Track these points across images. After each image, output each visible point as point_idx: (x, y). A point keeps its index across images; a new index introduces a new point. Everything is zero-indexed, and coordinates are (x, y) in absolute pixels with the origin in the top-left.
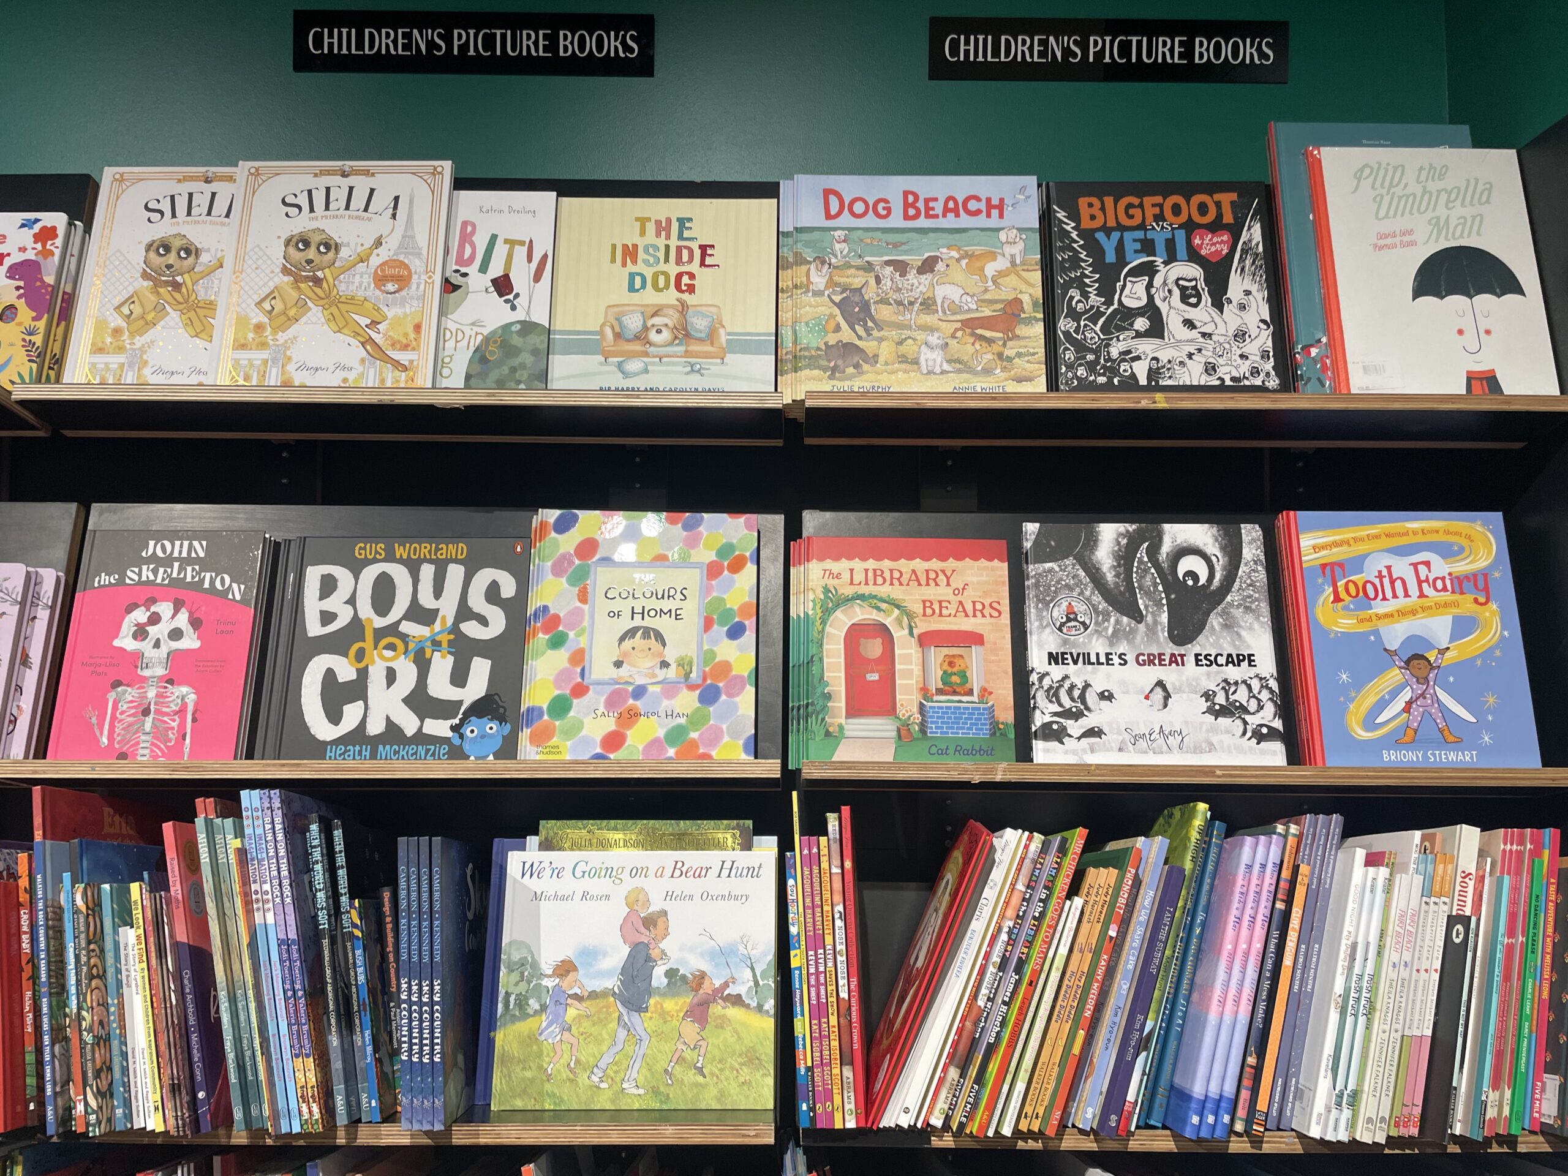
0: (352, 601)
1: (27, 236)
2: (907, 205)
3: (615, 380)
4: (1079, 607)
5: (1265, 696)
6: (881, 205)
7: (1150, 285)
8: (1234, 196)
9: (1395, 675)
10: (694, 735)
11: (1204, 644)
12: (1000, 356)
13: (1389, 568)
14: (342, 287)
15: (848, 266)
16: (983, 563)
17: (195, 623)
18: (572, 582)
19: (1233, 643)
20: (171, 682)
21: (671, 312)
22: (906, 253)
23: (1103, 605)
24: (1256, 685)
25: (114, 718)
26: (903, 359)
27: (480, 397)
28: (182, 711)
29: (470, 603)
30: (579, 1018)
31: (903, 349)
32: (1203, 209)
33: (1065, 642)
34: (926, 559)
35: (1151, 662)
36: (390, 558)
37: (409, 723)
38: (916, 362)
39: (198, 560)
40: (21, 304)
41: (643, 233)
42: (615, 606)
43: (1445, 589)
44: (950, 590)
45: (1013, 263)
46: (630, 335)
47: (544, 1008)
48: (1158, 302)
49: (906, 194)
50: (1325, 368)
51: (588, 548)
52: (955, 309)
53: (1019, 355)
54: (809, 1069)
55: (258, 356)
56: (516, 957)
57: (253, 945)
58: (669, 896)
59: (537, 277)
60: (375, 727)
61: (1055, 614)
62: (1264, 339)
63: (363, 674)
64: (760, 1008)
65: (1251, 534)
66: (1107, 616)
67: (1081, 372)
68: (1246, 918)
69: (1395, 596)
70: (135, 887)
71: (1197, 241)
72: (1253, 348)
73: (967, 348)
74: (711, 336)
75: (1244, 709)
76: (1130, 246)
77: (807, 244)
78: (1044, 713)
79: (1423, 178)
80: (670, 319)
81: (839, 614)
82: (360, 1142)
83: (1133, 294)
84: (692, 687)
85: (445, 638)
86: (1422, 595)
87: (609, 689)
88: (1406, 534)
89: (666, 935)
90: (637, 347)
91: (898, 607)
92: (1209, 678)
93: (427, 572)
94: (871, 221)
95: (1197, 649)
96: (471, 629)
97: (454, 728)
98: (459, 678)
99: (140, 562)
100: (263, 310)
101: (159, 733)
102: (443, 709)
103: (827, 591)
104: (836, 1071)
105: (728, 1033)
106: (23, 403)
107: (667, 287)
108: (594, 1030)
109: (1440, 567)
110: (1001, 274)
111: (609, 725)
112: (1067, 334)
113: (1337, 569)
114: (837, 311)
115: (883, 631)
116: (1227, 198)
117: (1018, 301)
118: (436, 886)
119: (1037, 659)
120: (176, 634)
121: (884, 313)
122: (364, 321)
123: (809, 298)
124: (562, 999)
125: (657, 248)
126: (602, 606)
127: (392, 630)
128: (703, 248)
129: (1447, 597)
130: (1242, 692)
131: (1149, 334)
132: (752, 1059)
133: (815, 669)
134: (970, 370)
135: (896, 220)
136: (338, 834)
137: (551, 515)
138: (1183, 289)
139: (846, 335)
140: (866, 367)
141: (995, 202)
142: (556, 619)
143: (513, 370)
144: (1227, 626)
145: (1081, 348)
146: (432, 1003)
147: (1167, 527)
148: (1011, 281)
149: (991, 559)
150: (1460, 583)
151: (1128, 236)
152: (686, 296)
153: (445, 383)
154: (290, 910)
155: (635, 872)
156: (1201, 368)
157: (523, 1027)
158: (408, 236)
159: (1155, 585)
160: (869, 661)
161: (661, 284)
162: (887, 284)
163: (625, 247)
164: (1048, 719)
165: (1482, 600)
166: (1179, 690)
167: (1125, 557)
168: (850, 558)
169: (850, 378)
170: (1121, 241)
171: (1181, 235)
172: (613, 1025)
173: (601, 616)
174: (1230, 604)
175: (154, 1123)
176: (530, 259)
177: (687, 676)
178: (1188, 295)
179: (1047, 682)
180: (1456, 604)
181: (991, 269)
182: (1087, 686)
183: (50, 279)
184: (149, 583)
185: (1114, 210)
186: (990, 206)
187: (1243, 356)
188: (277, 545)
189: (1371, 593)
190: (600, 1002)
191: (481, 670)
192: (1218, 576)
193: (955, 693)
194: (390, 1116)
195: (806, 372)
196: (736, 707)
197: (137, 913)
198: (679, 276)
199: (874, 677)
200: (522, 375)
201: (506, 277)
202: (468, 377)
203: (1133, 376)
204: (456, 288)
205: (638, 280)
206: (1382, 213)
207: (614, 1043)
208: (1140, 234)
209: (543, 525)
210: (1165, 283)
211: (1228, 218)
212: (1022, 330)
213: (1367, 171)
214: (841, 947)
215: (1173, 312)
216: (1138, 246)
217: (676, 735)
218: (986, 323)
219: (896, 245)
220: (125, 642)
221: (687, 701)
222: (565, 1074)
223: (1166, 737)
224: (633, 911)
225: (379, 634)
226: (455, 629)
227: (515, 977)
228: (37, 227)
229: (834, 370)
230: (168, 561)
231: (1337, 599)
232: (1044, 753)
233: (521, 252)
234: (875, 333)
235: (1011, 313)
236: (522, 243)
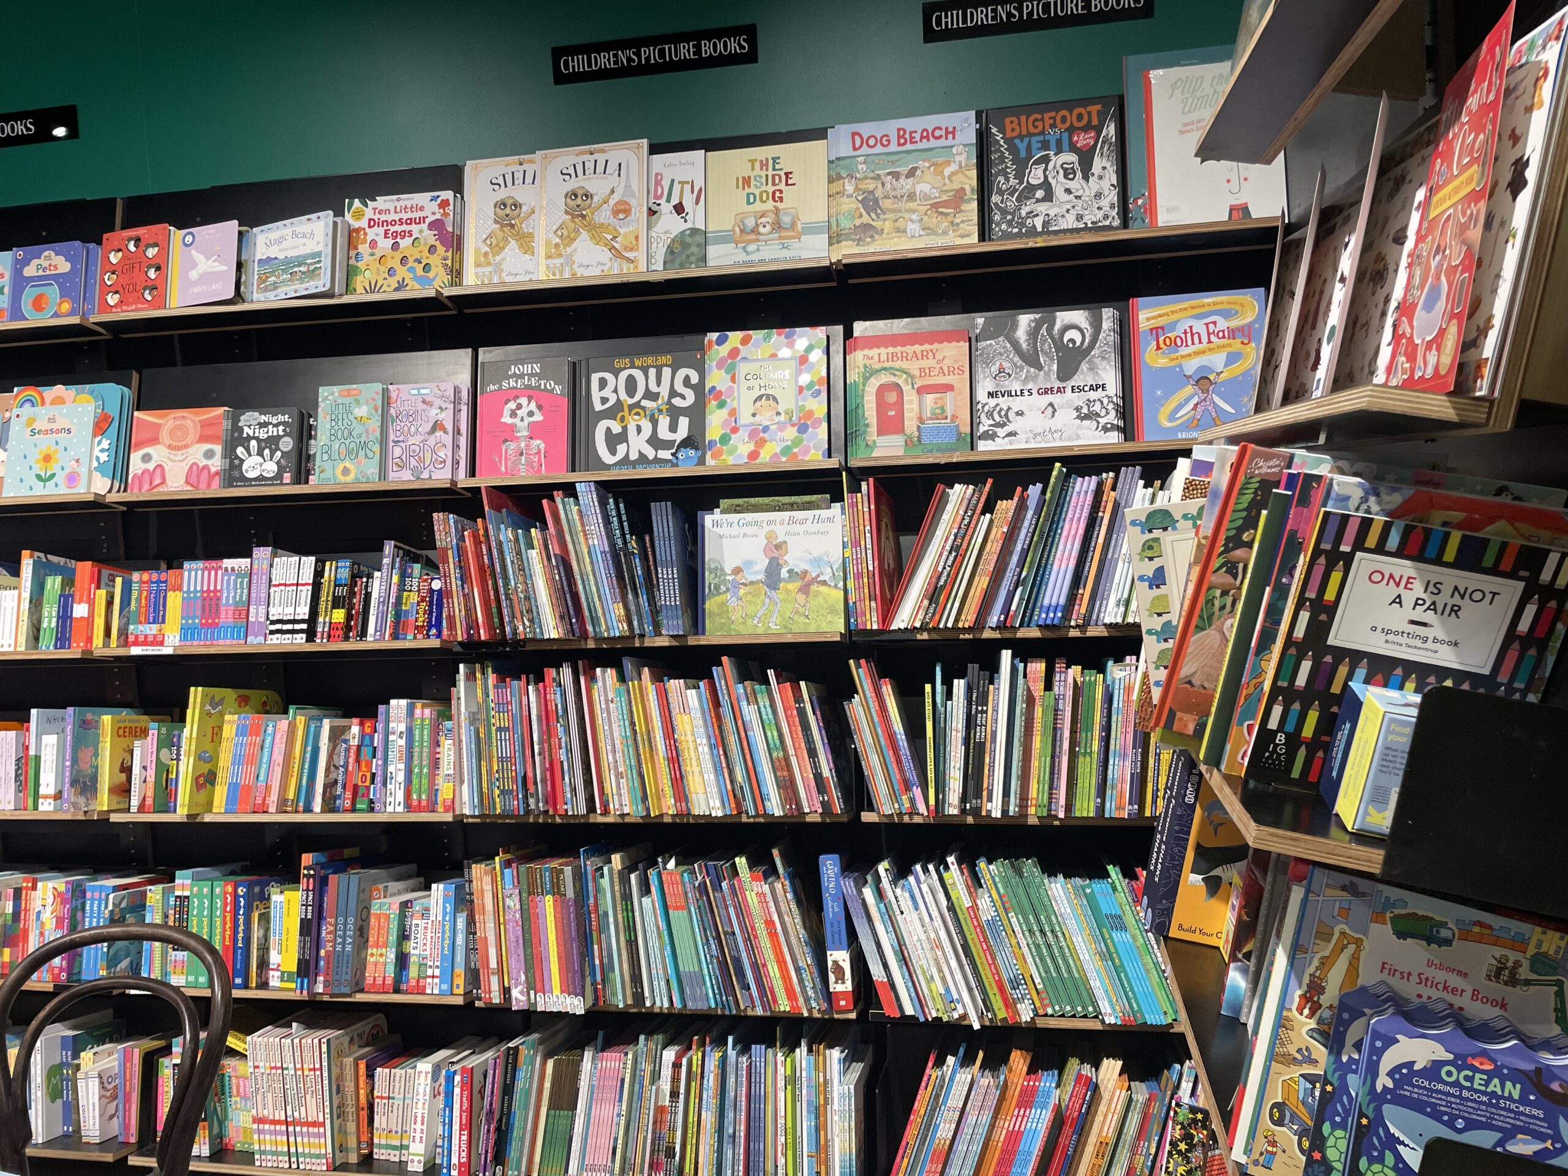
0: (615, 391)
1: (434, 206)
2: (899, 137)
3: (742, 257)
4: (1006, 365)
5: (1111, 406)
6: (885, 139)
7: (1046, 169)
8: (1099, 107)
9: (1189, 389)
10: (795, 450)
11: (1078, 380)
12: (952, 223)
13: (1191, 327)
14: (596, 219)
15: (866, 178)
16: (954, 343)
17: (540, 407)
18: (727, 372)
19: (1094, 379)
20: (531, 438)
21: (770, 214)
22: (899, 166)
23: (1020, 363)
24: (1105, 401)
25: (506, 458)
26: (898, 230)
27: (672, 275)
28: (539, 453)
29: (676, 388)
30: (745, 594)
31: (897, 224)
32: (1080, 117)
33: (997, 385)
34: (922, 344)
35: (1046, 393)
36: (633, 366)
37: (650, 453)
38: (905, 231)
39: (536, 374)
40: (438, 244)
41: (753, 169)
42: (750, 384)
43: (1224, 337)
44: (935, 361)
45: (960, 166)
46: (749, 230)
47: (728, 590)
48: (1050, 179)
49: (899, 130)
50: (1145, 212)
51: (734, 353)
52: (927, 197)
53: (963, 221)
54: (855, 603)
55: (558, 261)
56: (713, 566)
57: (589, 553)
58: (788, 534)
59: (697, 202)
60: (634, 456)
61: (993, 369)
62: (1113, 196)
63: (625, 428)
64: (836, 586)
65: (1108, 315)
66: (1022, 368)
67: (1004, 227)
68: (1076, 518)
69: (1193, 343)
70: (533, 530)
71: (1075, 138)
72: (1105, 203)
73: (933, 220)
74: (793, 225)
75: (1098, 415)
76: (1035, 145)
77: (843, 167)
78: (985, 425)
79: (1215, 83)
80: (769, 219)
81: (872, 379)
82: (646, 645)
83: (1036, 176)
84: (793, 425)
85: (664, 408)
86: (1210, 342)
87: (750, 428)
88: (1203, 306)
89: (787, 552)
90: (753, 237)
91: (905, 373)
92: (1079, 399)
93: (652, 372)
94: (879, 149)
95: (1073, 383)
96: (677, 402)
97: (672, 454)
98: (673, 428)
99: (508, 377)
100: (557, 236)
101: (529, 464)
102: (666, 445)
103: (865, 367)
104: (867, 603)
105: (820, 599)
106: (449, 298)
107: (768, 198)
108: (754, 599)
109: (1222, 324)
110: (953, 174)
111: (751, 447)
112: (996, 204)
113: (1160, 331)
114: (860, 206)
115: (898, 387)
116: (1095, 109)
117: (963, 189)
118: (671, 525)
119: (981, 396)
120: (531, 414)
121: (886, 204)
122: (609, 237)
123: (845, 200)
124: (736, 585)
125: (761, 177)
126: (744, 384)
127: (637, 405)
128: (787, 174)
129: (1225, 341)
130: (1098, 404)
131: (1044, 200)
132: (832, 610)
133: (860, 411)
134: (934, 233)
135: (893, 147)
136: (622, 506)
137: (714, 336)
138: (1065, 170)
139: (866, 219)
140: (877, 237)
141: (950, 129)
142: (720, 393)
143: (688, 256)
144: (1090, 369)
145: (1004, 212)
146: (673, 578)
147: (1058, 314)
148: (959, 177)
149: (958, 341)
150: (1233, 333)
151: (1034, 139)
152: (778, 204)
153: (653, 268)
154: (605, 538)
155: (769, 523)
156: (1074, 217)
157: (719, 599)
158: (628, 187)
159: (1050, 348)
160: (890, 404)
161: (764, 198)
162: (888, 186)
163: (744, 178)
164: (986, 428)
165: (1246, 341)
166: (1061, 407)
167: (1033, 334)
168: (879, 347)
169: (868, 244)
170: (1029, 143)
171: (1065, 136)
172: (763, 597)
173: (743, 389)
174: (1094, 356)
175: (554, 635)
176: (692, 192)
177: (791, 419)
178: (1068, 173)
179: (986, 408)
180: (1230, 346)
181: (947, 171)
182: (1009, 408)
183: (450, 229)
184: (515, 388)
185: (1026, 123)
186: (947, 133)
187: (1099, 208)
188: (574, 364)
189: (1179, 342)
190: (756, 586)
191: (684, 423)
192: (1087, 341)
193: (937, 419)
194: (658, 633)
195: (844, 243)
196: (816, 434)
197: (535, 542)
198: (774, 193)
199: (892, 413)
200: (693, 259)
201: (681, 203)
202: (665, 263)
203: (1034, 226)
204: (655, 212)
205: (752, 197)
206: (1187, 109)
207: (764, 605)
208: (1041, 138)
209: (710, 342)
210: (1055, 167)
211: (1095, 122)
212: (964, 207)
213: (1179, 83)
214: (869, 546)
215: (1059, 184)
216: (1039, 145)
217: (786, 450)
218: (944, 204)
219: (893, 162)
220: (506, 419)
221: (791, 433)
222: (741, 620)
223: (1052, 434)
224: (769, 542)
225: (631, 407)
226: (669, 402)
227: (713, 575)
228: (439, 200)
229: (859, 240)
230: (522, 376)
231: (1158, 348)
232: (983, 446)
233: (688, 187)
234: (882, 216)
235: (959, 197)
236: (687, 183)
